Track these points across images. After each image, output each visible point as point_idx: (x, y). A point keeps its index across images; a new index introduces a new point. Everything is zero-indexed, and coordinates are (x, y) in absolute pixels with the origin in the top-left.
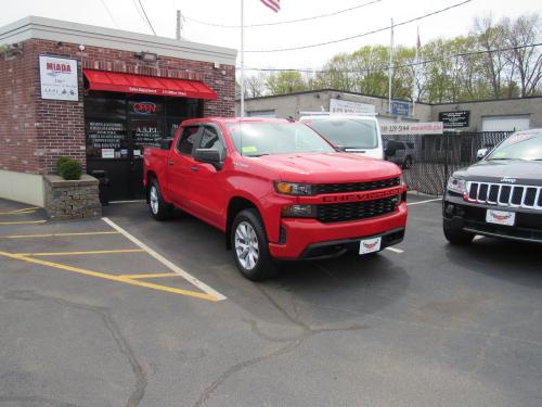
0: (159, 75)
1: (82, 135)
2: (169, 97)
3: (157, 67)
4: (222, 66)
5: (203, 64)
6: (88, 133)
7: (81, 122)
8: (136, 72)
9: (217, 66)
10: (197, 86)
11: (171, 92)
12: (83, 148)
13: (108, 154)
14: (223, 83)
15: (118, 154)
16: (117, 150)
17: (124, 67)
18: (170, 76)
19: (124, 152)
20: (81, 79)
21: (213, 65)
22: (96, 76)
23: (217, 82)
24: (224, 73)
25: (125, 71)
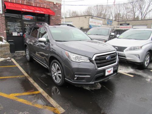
0: (34, 5)
1: (4, 27)
2: (37, 13)
3: (33, 2)
4: (57, 3)
5: (50, 2)
6: (6, 26)
7: (4, 22)
8: (25, 4)
9: (55, 3)
10: (48, 10)
11: (38, 12)
12: (5, 32)
13: (15, 34)
14: (57, 10)
15: (19, 34)
16: (18, 33)
17: (20, 2)
18: (38, 6)
19: (21, 33)
20: (4, 5)
21: (53, 3)
22: (9, 4)
23: (55, 9)
24: (57, 6)
25: (21, 3)
